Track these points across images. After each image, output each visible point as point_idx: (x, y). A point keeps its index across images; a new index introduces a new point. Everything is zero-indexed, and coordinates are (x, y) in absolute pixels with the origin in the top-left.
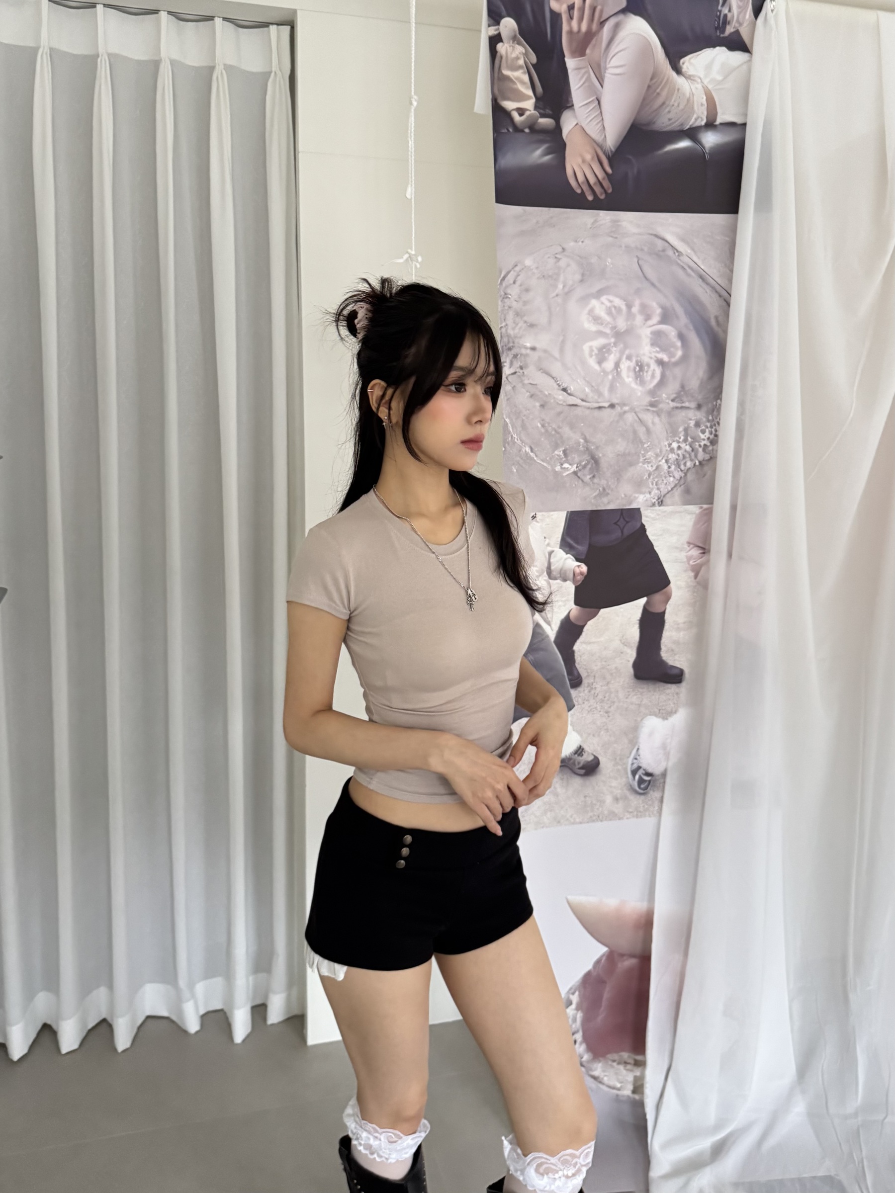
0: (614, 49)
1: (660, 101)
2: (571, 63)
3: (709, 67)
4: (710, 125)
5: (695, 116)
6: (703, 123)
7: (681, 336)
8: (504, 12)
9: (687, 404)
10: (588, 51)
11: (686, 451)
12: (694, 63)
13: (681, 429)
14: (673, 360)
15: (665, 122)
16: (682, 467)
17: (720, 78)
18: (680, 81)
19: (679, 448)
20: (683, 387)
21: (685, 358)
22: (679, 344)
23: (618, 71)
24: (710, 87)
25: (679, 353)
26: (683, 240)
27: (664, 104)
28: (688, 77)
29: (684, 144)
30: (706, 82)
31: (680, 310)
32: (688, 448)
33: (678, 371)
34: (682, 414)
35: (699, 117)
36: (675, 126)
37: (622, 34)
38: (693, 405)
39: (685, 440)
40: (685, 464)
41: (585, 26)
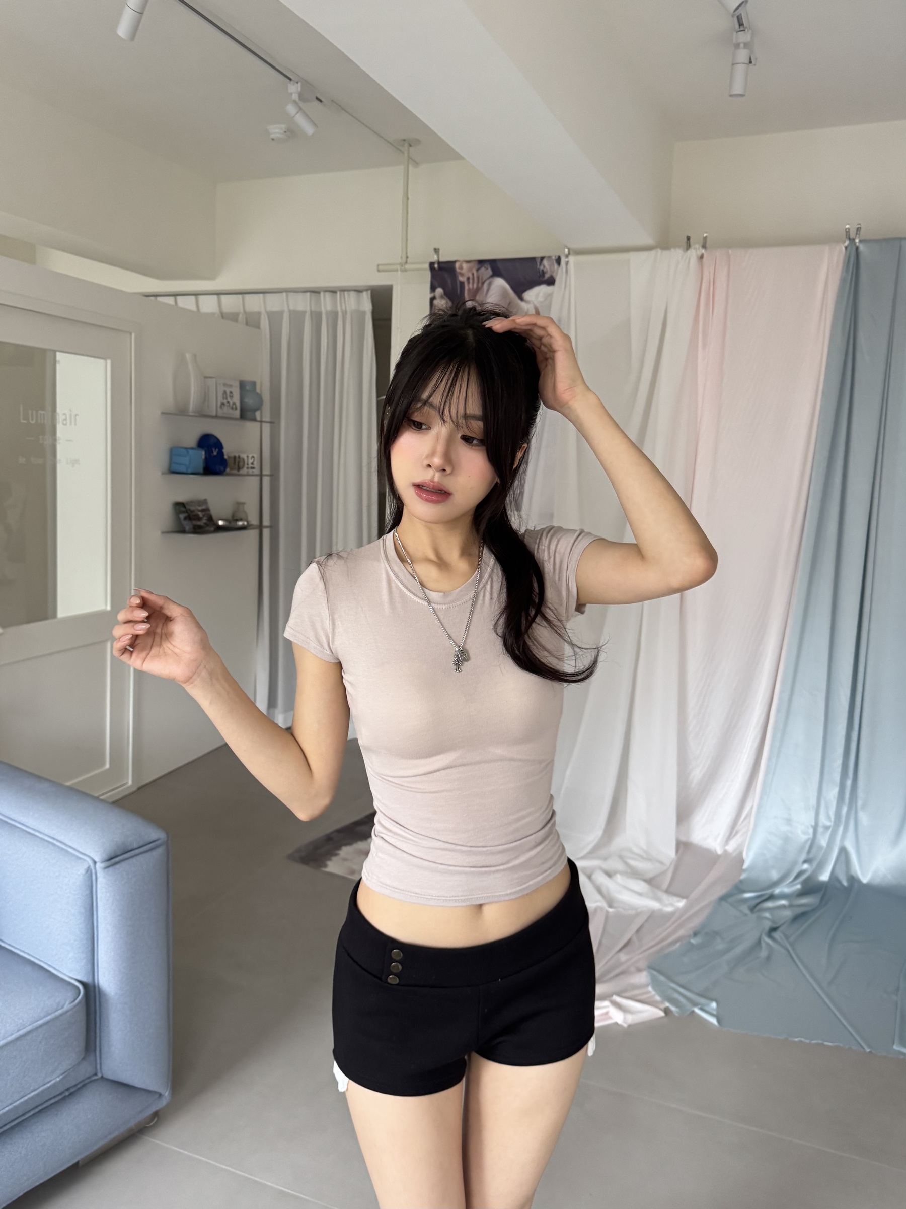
8: (438, 286)
10: (478, 297)
12: (530, 295)
17: (542, 300)
30: (535, 302)
37: (493, 286)
41: (475, 286)
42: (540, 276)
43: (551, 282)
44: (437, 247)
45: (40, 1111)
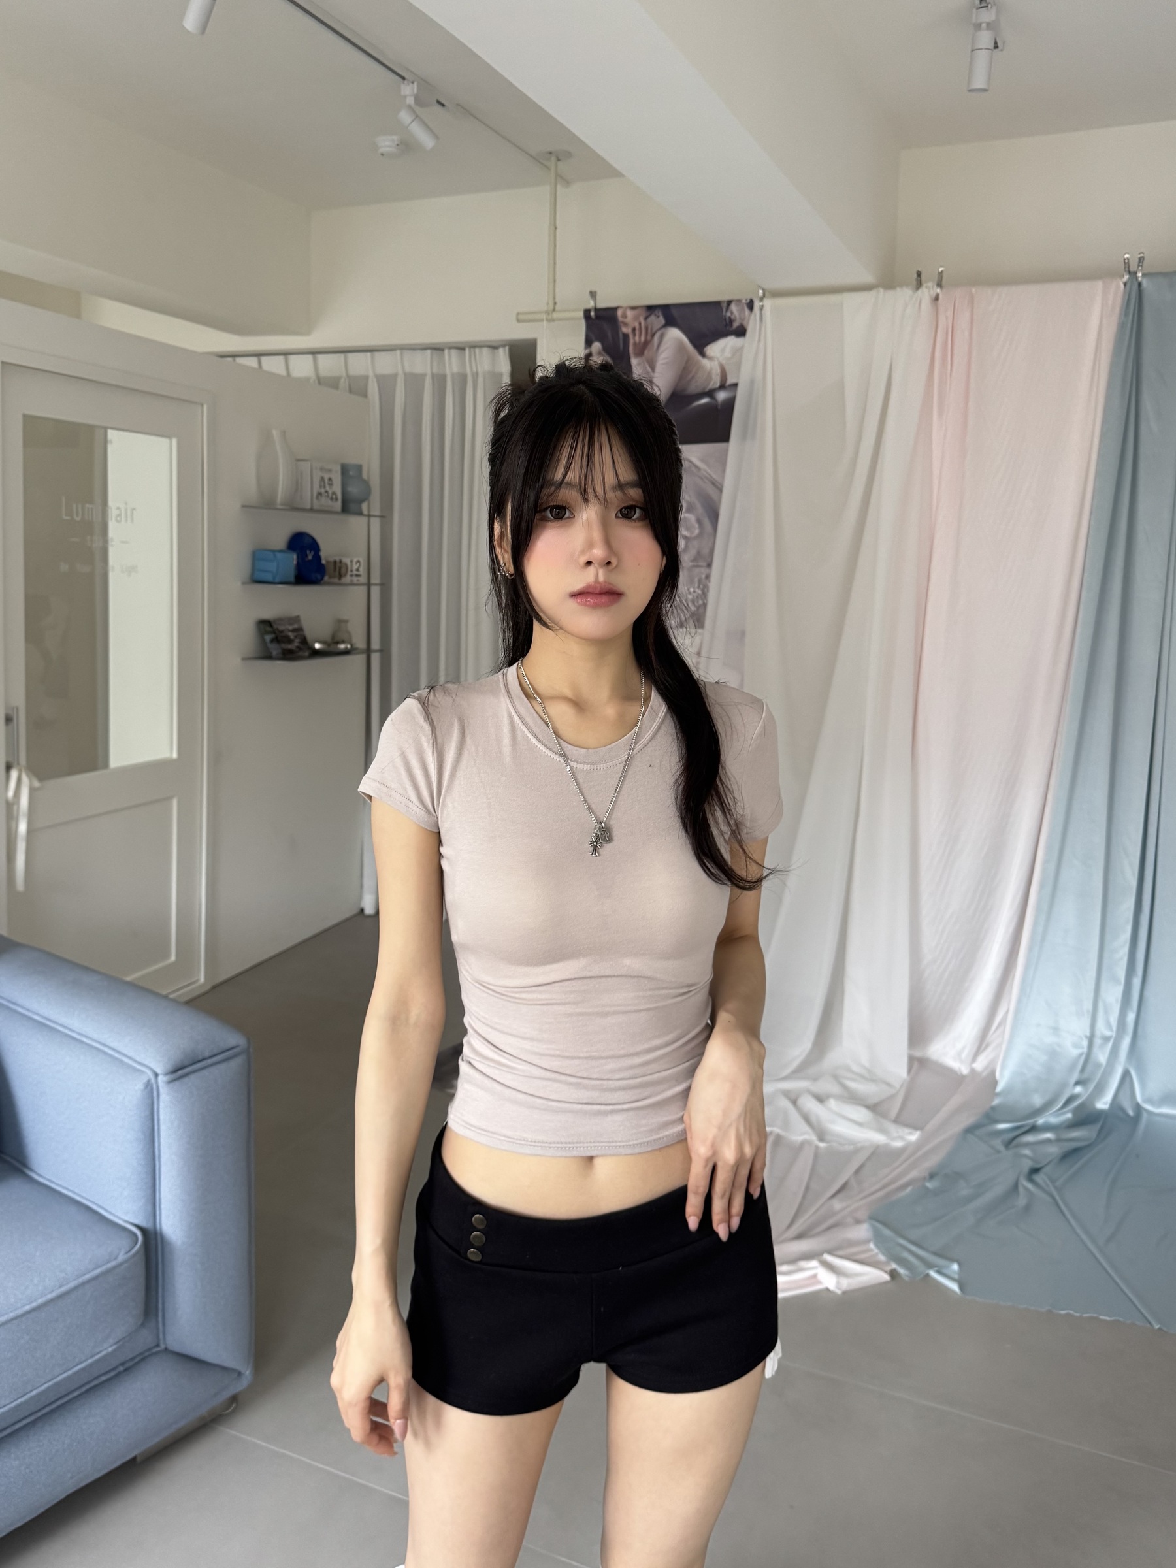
0: (662, 348)
1: (690, 376)
2: (634, 361)
3: (723, 350)
4: (722, 387)
5: (712, 382)
6: (718, 385)
7: (699, 521)
8: (593, 338)
9: (700, 564)
10: (646, 353)
11: (699, 594)
12: (714, 349)
13: (696, 580)
14: (693, 536)
15: (693, 388)
16: (696, 604)
17: (729, 355)
18: (705, 362)
19: (694, 592)
20: (699, 553)
21: (701, 535)
22: (697, 525)
23: (665, 361)
24: (724, 362)
25: (697, 531)
26: (702, 460)
27: (693, 377)
28: (710, 359)
29: (705, 401)
30: (721, 359)
31: (699, 506)
32: (700, 592)
33: (695, 543)
34: (697, 570)
35: (716, 382)
36: (699, 390)
37: (666, 339)
38: (704, 564)
39: (699, 587)
40: (698, 602)
41: (643, 339)
42: (726, 325)
43: (741, 332)
44: (593, 289)
45: (87, 1391)
